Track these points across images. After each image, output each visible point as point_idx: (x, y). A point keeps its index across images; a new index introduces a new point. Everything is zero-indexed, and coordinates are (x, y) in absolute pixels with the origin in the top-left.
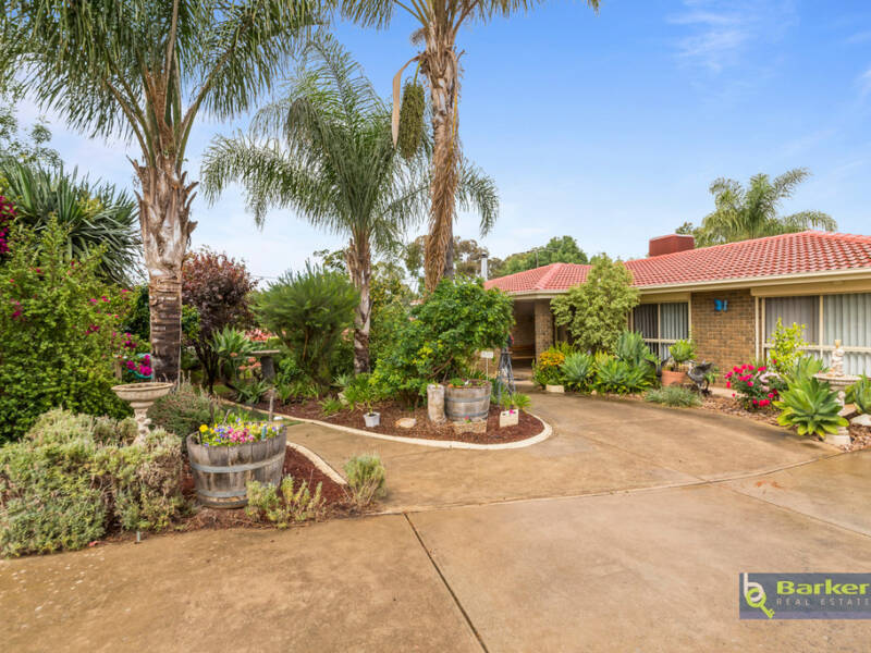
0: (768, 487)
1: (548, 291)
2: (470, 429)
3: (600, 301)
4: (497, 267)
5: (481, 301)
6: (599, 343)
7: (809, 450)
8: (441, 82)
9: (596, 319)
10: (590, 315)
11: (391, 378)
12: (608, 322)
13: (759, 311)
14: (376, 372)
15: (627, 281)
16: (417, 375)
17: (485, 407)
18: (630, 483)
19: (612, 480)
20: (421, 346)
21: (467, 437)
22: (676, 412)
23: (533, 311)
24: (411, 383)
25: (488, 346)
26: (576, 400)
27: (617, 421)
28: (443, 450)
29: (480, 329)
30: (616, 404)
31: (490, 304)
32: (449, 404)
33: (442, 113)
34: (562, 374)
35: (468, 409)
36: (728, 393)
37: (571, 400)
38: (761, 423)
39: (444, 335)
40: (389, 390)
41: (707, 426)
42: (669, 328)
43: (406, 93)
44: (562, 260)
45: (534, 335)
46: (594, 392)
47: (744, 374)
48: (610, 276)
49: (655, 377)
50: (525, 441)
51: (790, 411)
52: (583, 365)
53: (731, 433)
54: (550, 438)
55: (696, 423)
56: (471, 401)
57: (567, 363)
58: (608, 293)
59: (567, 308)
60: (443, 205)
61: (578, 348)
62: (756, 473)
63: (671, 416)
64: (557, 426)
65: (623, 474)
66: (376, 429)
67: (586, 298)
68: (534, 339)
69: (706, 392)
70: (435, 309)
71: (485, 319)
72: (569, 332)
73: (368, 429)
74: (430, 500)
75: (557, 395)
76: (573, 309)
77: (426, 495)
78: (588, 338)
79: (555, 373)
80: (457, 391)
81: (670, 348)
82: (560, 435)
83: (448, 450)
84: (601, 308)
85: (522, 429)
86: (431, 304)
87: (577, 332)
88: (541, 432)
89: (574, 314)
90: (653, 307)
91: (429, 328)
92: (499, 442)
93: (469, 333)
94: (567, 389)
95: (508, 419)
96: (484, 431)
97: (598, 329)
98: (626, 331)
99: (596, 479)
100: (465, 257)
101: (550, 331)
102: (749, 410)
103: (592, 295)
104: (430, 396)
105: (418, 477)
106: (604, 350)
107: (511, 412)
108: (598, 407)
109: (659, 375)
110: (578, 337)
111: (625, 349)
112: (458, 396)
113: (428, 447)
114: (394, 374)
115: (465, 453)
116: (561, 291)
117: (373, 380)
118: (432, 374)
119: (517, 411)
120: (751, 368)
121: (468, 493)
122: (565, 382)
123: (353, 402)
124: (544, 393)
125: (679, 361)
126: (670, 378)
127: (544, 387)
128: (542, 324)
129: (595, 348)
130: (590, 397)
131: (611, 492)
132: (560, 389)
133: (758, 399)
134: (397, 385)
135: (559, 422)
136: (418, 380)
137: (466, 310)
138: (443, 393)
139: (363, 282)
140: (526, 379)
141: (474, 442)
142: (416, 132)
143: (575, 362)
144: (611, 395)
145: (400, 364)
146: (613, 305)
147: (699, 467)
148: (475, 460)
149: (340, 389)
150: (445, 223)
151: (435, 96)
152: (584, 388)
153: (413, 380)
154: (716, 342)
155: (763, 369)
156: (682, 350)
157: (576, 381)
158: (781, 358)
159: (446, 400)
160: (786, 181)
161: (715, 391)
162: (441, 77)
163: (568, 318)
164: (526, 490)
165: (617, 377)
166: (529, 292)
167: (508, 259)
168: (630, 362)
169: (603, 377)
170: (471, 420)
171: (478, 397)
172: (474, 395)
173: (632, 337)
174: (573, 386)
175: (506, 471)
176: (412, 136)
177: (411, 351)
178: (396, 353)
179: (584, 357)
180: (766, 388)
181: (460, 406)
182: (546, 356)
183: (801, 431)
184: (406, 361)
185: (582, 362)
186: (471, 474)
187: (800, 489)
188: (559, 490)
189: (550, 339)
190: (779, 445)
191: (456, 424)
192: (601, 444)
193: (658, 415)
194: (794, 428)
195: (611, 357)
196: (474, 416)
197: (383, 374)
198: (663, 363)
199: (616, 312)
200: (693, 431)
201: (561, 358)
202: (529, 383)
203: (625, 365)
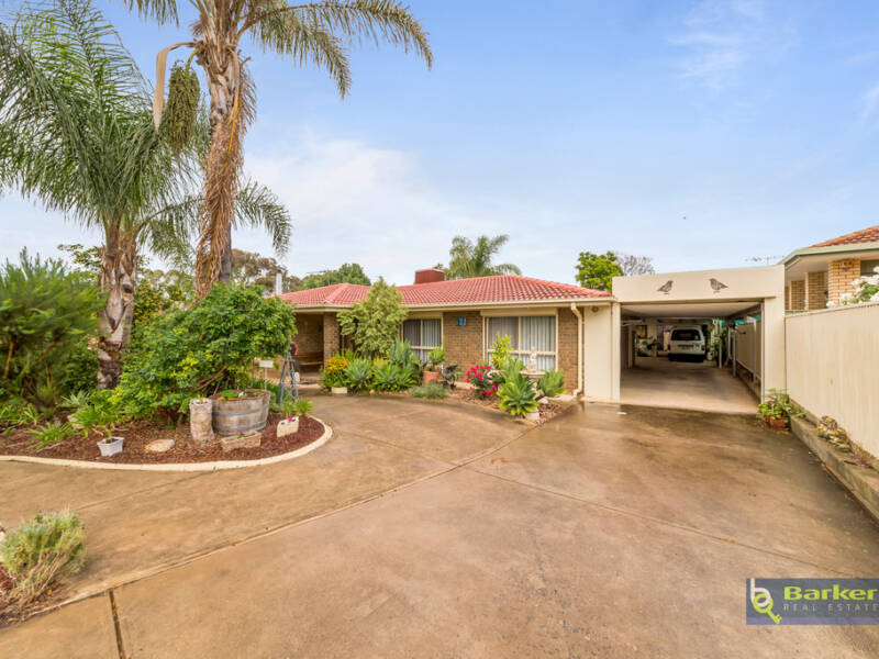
0: (498, 464)
1: (336, 305)
2: (241, 445)
3: (378, 315)
4: (293, 284)
5: (259, 309)
6: (377, 350)
7: (518, 426)
8: (221, 79)
9: (374, 330)
10: (370, 326)
11: (141, 395)
12: (384, 332)
13: (485, 327)
14: (118, 388)
15: (399, 300)
16: (176, 390)
17: (262, 418)
18: (398, 480)
19: (382, 480)
20: (183, 356)
21: (238, 453)
22: (433, 404)
23: (322, 323)
24: (170, 399)
25: (269, 355)
26: (357, 400)
27: (389, 417)
28: (203, 473)
29: (256, 338)
30: (389, 401)
31: (269, 313)
32: (218, 418)
33: (221, 111)
34: (346, 377)
35: (241, 422)
36: (468, 386)
37: (352, 400)
38: (488, 408)
39: (214, 345)
40: (137, 409)
41: (455, 414)
42: (428, 336)
43: (174, 76)
44: (351, 282)
45: (323, 342)
46: (372, 391)
47: (478, 372)
48: (386, 296)
49: (418, 376)
50: (303, 449)
51: (507, 398)
52: (364, 369)
53: (471, 418)
54: (329, 442)
55: (447, 412)
56: (244, 413)
57: (350, 368)
58: (384, 309)
59: (351, 321)
60: (218, 206)
61: (360, 354)
62: (491, 450)
63: (430, 408)
64: (338, 427)
65: (393, 470)
66: (116, 458)
67: (366, 311)
68: (323, 346)
69: (453, 386)
70: (203, 315)
71: (262, 328)
72: (353, 342)
73: (105, 460)
74: (163, 554)
75: (341, 396)
76: (356, 321)
77: (158, 549)
78: (368, 346)
79: (340, 376)
80: (228, 404)
81: (429, 353)
82: (340, 437)
83: (211, 472)
84: (379, 321)
85: (300, 436)
86: (200, 310)
87: (359, 341)
88: (320, 436)
89: (357, 326)
90: (417, 322)
91: (196, 337)
92: (274, 455)
93: (244, 342)
94: (350, 390)
95: (287, 428)
96: (258, 444)
97: (376, 338)
98: (397, 340)
99: (367, 481)
100: (264, 273)
101: (337, 340)
102: (481, 399)
103: (372, 311)
104: (193, 412)
105: (155, 521)
106: (381, 355)
107: (290, 420)
108: (373, 405)
109: (422, 375)
110: (360, 345)
111: (397, 355)
112: (230, 409)
113: (185, 472)
114: (145, 390)
115: (232, 474)
116: (347, 306)
117: (114, 399)
118: (197, 386)
119: (297, 418)
120: (482, 367)
121: (221, 530)
122: (348, 384)
123: (88, 425)
124: (331, 395)
125: (435, 364)
126: (429, 376)
127: (330, 389)
128: (329, 333)
129: (374, 354)
130: (368, 396)
131: (381, 493)
132: (344, 390)
133: (485, 390)
134: (148, 402)
135: (339, 423)
136: (178, 396)
137: (241, 318)
138: (209, 408)
139: (114, 282)
140: (315, 382)
141: (245, 459)
142: (186, 122)
143: (356, 367)
144: (386, 393)
145: (152, 379)
146: (387, 319)
147: (451, 452)
148: (241, 482)
149: (71, 410)
150: (219, 227)
151: (214, 92)
152: (364, 388)
153: (172, 395)
154: (457, 348)
155: (489, 368)
156: (437, 355)
157: (358, 383)
158: (499, 360)
159: (214, 414)
160: (497, 242)
161: (458, 384)
162: (222, 74)
163: (352, 329)
164: (294, 510)
165: (391, 378)
166: (319, 305)
167: (307, 278)
168: (401, 365)
169: (379, 379)
170: (242, 435)
171: (253, 408)
172: (249, 407)
173: (402, 345)
174: (355, 387)
175: (275, 490)
176: (182, 124)
177: (168, 363)
178: (150, 365)
179: (365, 362)
180: (491, 382)
181: (232, 421)
182: (332, 362)
183: (513, 413)
184: (162, 374)
185: (363, 366)
186: (231, 502)
187: (519, 461)
188: (330, 503)
189: (336, 346)
190: (500, 424)
191: (224, 440)
192: (375, 442)
193: (420, 408)
194: (508, 411)
195: (386, 362)
196: (248, 429)
197: (128, 391)
198: (425, 365)
199: (390, 325)
200: (447, 419)
201: (346, 363)
202: (317, 386)
203: (396, 368)
